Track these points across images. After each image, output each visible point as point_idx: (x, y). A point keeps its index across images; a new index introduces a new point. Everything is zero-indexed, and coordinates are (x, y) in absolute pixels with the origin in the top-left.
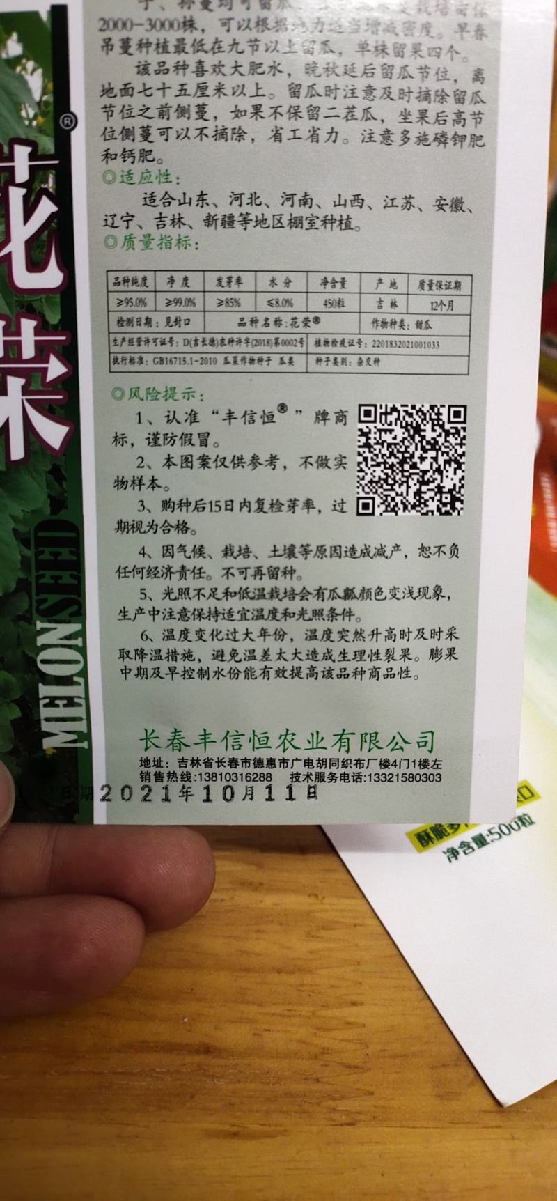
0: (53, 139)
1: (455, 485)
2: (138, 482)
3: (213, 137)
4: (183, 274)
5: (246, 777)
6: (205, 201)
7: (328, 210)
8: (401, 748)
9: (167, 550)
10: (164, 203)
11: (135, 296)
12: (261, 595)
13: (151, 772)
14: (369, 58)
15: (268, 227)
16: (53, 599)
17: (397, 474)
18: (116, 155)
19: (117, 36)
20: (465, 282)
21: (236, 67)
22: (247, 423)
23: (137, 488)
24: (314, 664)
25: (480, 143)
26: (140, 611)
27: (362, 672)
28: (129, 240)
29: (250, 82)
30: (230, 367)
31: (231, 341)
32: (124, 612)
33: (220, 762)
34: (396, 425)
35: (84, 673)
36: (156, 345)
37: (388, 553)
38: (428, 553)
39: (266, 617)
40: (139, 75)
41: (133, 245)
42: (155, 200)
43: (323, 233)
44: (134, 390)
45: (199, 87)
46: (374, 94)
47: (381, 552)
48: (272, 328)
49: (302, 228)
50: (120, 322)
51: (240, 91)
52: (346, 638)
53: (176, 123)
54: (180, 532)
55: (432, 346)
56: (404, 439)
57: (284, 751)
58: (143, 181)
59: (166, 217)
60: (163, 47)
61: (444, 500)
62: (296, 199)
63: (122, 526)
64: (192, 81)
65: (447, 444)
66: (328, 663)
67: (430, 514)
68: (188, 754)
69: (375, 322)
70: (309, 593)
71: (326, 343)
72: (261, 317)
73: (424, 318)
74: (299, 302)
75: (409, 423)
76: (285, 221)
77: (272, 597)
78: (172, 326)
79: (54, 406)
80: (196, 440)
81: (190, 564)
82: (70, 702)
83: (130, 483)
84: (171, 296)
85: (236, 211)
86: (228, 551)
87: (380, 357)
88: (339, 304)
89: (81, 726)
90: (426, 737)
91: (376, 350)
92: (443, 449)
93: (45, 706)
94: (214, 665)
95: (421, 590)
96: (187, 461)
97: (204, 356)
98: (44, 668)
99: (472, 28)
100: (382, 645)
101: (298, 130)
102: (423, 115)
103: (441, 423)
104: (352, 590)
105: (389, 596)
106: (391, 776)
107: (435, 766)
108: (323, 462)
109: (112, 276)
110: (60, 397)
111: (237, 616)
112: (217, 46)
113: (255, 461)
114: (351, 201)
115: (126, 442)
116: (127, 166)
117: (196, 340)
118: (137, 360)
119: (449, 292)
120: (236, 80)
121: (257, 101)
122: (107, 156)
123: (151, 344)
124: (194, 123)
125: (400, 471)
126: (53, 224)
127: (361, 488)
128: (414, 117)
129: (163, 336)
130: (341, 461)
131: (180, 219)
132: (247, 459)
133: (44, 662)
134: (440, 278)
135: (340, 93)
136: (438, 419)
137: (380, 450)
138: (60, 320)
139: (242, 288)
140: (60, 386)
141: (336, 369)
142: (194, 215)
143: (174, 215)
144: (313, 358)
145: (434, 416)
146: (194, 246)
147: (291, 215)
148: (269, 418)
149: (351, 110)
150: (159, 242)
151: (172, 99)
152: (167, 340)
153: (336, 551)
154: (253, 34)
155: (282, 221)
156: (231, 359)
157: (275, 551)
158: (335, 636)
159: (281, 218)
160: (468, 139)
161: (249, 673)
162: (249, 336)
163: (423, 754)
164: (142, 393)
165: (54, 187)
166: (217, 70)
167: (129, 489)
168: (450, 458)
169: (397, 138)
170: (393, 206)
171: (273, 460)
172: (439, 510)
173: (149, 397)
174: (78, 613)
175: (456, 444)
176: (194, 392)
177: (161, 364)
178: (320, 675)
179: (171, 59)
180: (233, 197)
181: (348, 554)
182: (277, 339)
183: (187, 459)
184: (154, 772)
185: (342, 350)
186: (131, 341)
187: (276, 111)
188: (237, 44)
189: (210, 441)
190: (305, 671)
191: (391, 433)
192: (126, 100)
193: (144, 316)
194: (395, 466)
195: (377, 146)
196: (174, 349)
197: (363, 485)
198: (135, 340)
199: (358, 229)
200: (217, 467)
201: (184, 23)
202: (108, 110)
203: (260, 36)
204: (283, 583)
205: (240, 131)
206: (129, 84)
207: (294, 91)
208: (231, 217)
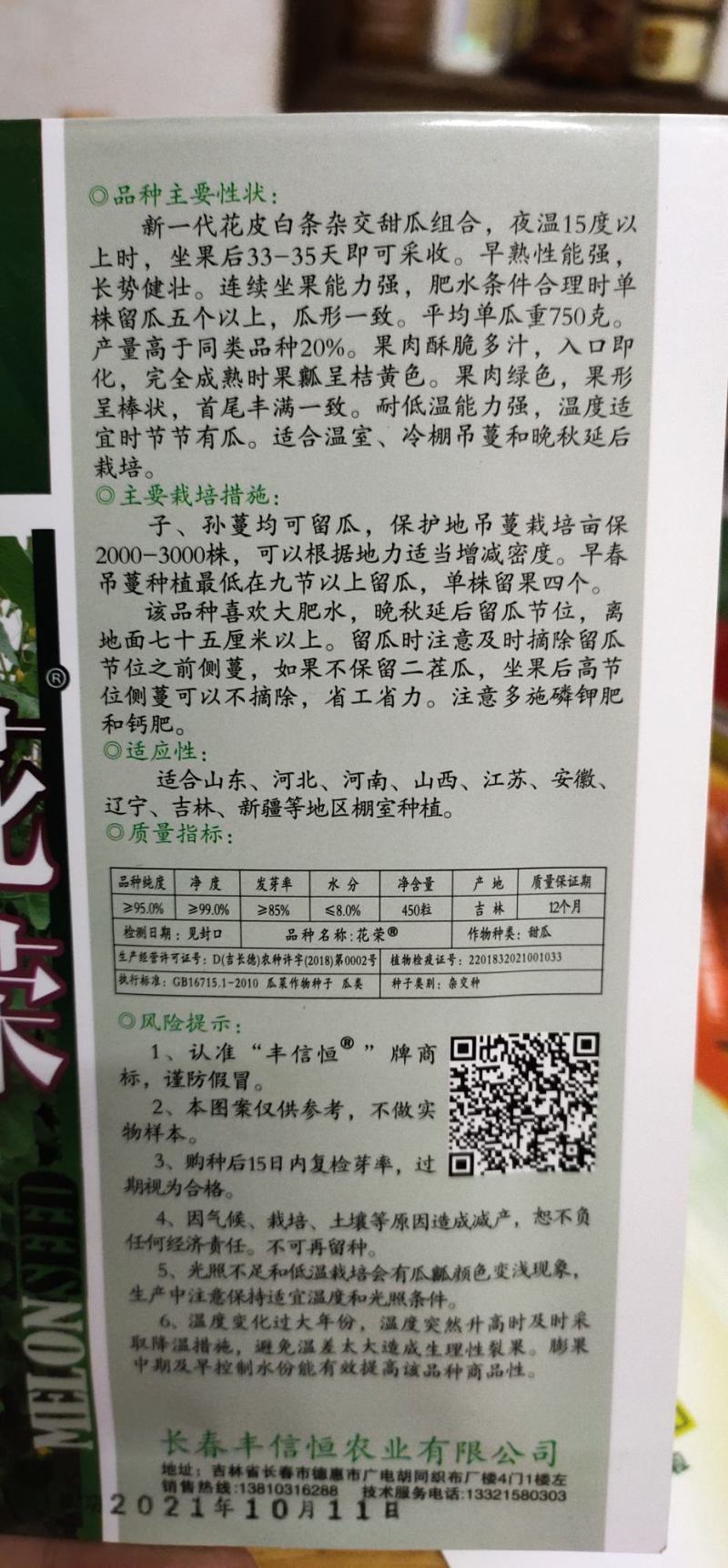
0: (38, 701)
1: (583, 1134)
2: (154, 1132)
3: (251, 700)
4: (212, 875)
5: (304, 1489)
6: (240, 783)
7: (408, 792)
8: (513, 1462)
9: (195, 1216)
10: (185, 784)
11: (147, 901)
12: (320, 1273)
13: (176, 1482)
14: (463, 593)
15: (327, 814)
16: (42, 1271)
17: (504, 1121)
18: (121, 722)
19: (120, 570)
20: (597, 877)
21: (281, 609)
22: (299, 1060)
23: (153, 1138)
24: (393, 1358)
25: (616, 698)
26: (158, 1291)
27: (458, 1371)
28: (140, 831)
29: (300, 629)
30: (277, 991)
31: (277, 959)
32: (137, 1293)
33: (268, 1472)
34: (502, 1059)
35: (85, 1363)
36: (176, 962)
37: (492, 1221)
38: (546, 1218)
39: (327, 1299)
40: (151, 621)
41: (145, 836)
42: (173, 780)
43: (400, 821)
44: (147, 1017)
45: (230, 635)
46: (469, 642)
47: (483, 1221)
48: (333, 942)
49: (372, 815)
50: (128, 931)
51: (286, 641)
52: (437, 1329)
53: (201, 683)
54: (211, 1194)
55: (552, 958)
56: (514, 1077)
57: (354, 1459)
58: (158, 756)
59: (189, 802)
60: (183, 584)
61: (569, 1153)
62: (364, 779)
63: (133, 1185)
64: (222, 628)
65: (571, 1082)
66: (412, 1359)
67: (549, 1169)
68: (226, 1461)
69: (473, 932)
70: (386, 1273)
71: (406, 960)
72: (317, 929)
73: (540, 924)
74: (369, 909)
75: (521, 1056)
76: (349, 807)
77: (335, 1276)
78: (197, 939)
79: (43, 1031)
80: (231, 1081)
81: (225, 1236)
82: (68, 1397)
83: (143, 1133)
84: (197, 902)
85: (282, 795)
86: (275, 1220)
87: (480, 977)
88: (423, 910)
89: (84, 1424)
90: (545, 1448)
91: (474, 968)
92: (567, 1088)
93: (36, 1400)
94: (258, 1360)
95: (538, 1266)
96: (219, 1107)
97: (241, 977)
98: (35, 1356)
99: (605, 548)
100: (485, 1337)
101: (366, 690)
102: (537, 665)
103: (564, 1055)
104: (444, 1270)
105: (494, 1275)
106: (497, 1493)
107: (558, 1482)
108: (403, 1110)
109: (117, 874)
110: (51, 1021)
111: (288, 1300)
112: (256, 582)
113: (310, 1108)
114: (439, 780)
115: (138, 1081)
116: (137, 736)
117: (230, 957)
118: (151, 981)
119: (574, 889)
120: (283, 626)
121: (310, 653)
122: (110, 723)
123: (170, 960)
124: (225, 683)
125: (507, 1117)
126: (39, 807)
127: (454, 1142)
128: (526, 666)
129: (186, 951)
130: (427, 1110)
131: (206, 805)
132: (300, 1106)
133: (33, 1347)
134: (561, 872)
135: (424, 642)
136: (561, 1051)
137: (480, 1095)
138: (50, 927)
139: (291, 891)
140: (49, 1007)
141: (419, 993)
142: (225, 799)
143: (199, 800)
144: (388, 980)
145: (554, 1047)
146: (226, 839)
147: (357, 799)
148: (329, 1055)
149: (438, 664)
150: (181, 833)
151: (196, 652)
152: (191, 956)
153: (422, 1222)
154: (304, 566)
155: (344, 807)
156: (277, 981)
157: (338, 1220)
158: (421, 1325)
159: (343, 803)
160: (600, 694)
161: (305, 1370)
162: (301, 952)
163: (542, 1467)
164: (159, 1021)
165: (40, 760)
166: (256, 613)
167: (143, 1139)
168: (577, 1099)
169: (501, 697)
170: (496, 784)
171: (334, 1108)
172: (562, 1165)
173: (169, 1027)
174: (77, 1291)
175: (586, 1082)
176: (227, 1021)
177: (183, 985)
178: (401, 1372)
179: (194, 600)
180: (278, 777)
181: (438, 1224)
182: (339, 957)
183: (219, 1104)
184: (181, 1481)
185: (428, 969)
186: (143, 957)
187: (336, 665)
188: (283, 579)
189: (251, 1082)
190: (380, 1367)
191: (495, 1071)
192: (134, 653)
193: (159, 925)
194: (501, 1111)
195: (475, 709)
196: (200, 967)
197: (458, 1137)
198: (148, 955)
199: (449, 815)
200: (259, 1115)
201: (211, 552)
202: (111, 665)
203: (313, 568)
204: (349, 1261)
205: (288, 693)
206: (138, 631)
207: (361, 640)
208: (276, 803)
